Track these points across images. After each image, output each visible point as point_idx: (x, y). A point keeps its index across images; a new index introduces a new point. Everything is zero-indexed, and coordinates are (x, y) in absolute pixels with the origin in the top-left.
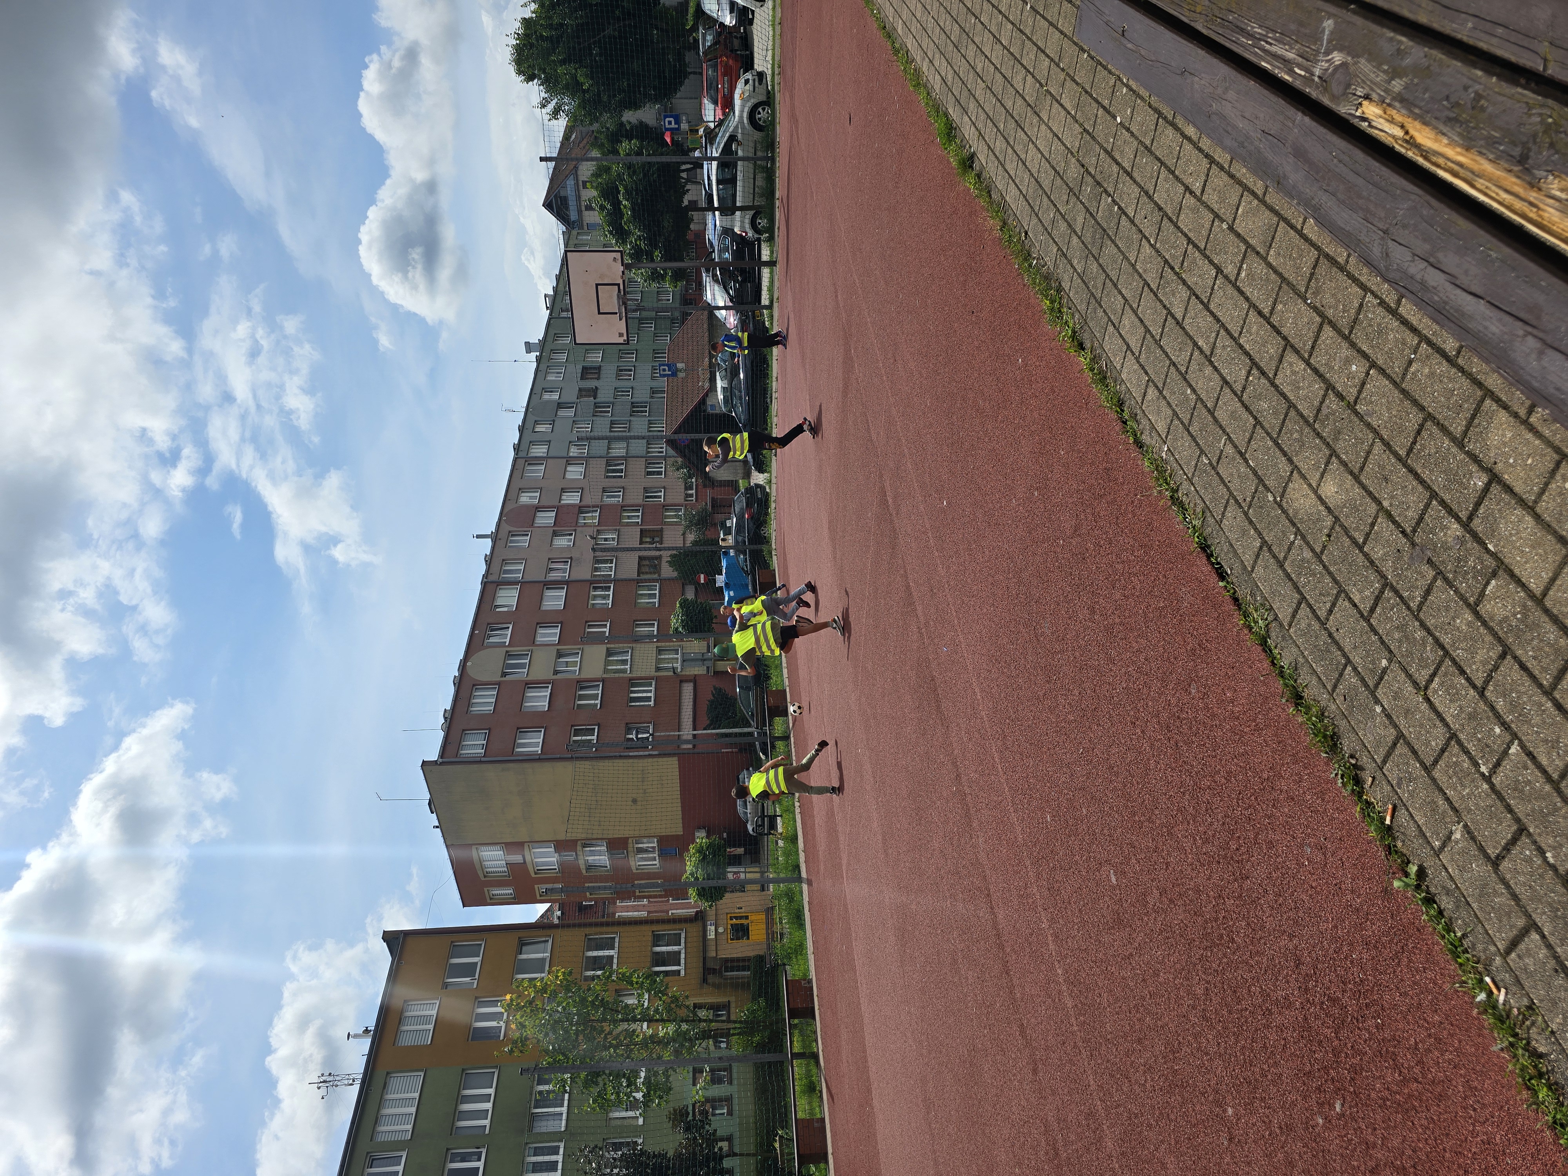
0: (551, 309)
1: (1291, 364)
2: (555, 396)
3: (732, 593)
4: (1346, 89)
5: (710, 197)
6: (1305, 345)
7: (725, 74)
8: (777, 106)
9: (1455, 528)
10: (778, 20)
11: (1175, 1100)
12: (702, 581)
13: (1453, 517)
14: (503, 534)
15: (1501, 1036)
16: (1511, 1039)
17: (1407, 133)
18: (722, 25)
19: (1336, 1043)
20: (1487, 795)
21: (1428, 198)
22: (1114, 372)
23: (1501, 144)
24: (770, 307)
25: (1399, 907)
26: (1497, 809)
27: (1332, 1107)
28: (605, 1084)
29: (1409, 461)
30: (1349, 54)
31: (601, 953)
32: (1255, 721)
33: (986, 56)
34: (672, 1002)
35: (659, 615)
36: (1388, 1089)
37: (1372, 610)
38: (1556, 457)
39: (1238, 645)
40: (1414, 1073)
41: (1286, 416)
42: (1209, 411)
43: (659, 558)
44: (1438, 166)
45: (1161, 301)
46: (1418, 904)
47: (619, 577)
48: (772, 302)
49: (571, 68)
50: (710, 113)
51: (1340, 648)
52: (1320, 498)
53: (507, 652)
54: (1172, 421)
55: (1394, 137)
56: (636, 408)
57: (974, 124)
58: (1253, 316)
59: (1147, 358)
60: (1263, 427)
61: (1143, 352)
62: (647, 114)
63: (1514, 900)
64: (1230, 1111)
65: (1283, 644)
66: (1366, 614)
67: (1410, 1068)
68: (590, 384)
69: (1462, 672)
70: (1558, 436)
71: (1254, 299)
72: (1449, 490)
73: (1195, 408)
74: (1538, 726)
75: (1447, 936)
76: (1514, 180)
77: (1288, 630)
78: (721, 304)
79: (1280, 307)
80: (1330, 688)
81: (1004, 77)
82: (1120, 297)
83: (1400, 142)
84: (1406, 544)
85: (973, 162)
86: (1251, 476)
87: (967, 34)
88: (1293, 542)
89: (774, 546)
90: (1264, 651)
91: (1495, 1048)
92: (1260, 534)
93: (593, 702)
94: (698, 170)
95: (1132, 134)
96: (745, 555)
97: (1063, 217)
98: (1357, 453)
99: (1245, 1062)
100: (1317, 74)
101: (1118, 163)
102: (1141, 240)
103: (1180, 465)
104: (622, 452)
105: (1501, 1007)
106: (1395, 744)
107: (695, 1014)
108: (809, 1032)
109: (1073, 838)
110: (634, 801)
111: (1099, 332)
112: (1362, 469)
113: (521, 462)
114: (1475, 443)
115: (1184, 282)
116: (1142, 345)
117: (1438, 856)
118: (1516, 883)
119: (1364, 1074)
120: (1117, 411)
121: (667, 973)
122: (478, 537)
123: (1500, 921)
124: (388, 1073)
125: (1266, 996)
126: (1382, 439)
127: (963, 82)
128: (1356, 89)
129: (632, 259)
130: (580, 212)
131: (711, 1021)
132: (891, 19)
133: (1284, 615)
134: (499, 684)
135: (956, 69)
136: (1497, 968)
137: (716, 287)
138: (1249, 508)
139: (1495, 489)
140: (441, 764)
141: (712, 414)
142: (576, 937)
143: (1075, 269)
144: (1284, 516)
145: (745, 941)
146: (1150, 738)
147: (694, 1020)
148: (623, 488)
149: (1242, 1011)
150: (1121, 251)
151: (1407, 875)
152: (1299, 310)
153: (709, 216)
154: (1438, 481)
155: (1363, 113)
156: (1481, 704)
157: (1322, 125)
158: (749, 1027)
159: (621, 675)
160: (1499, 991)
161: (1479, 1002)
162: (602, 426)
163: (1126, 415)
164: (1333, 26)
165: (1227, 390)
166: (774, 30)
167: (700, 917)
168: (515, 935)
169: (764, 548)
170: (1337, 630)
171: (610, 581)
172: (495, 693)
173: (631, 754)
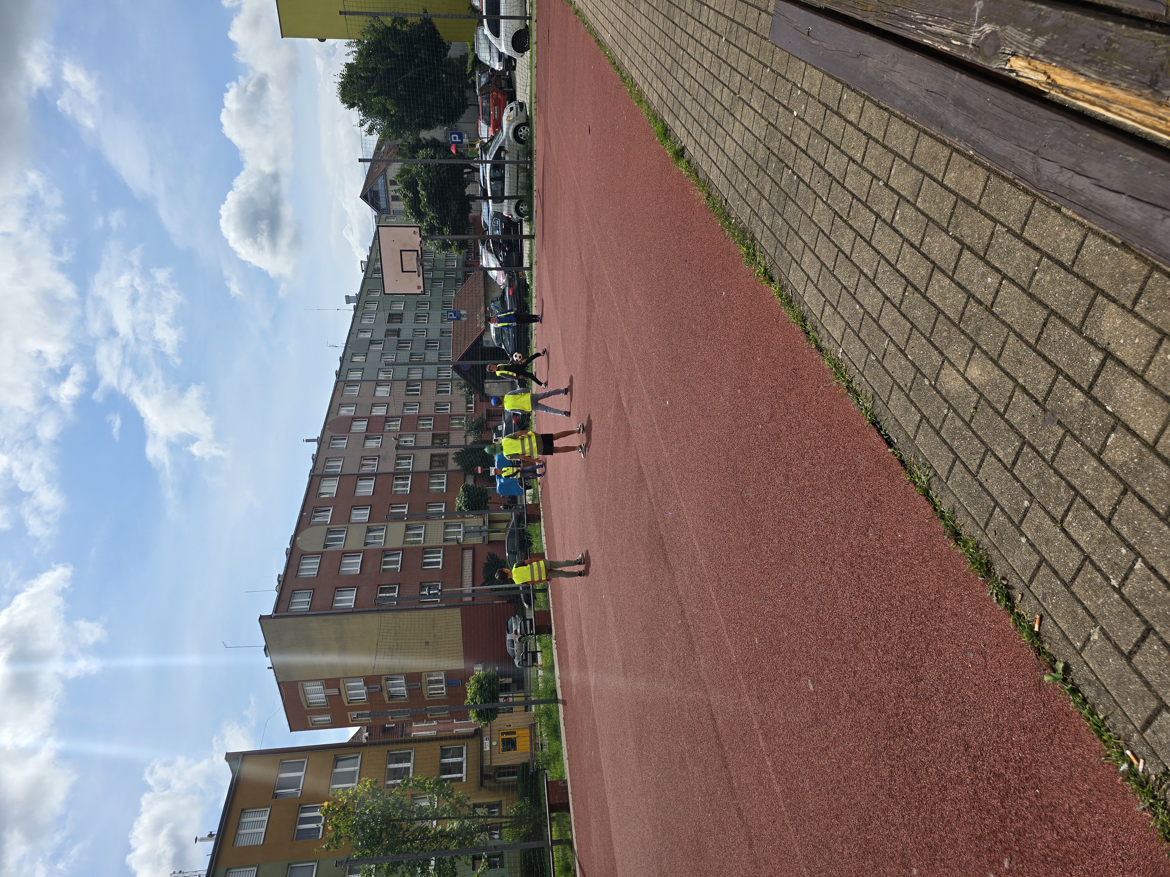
0: (366, 271)
1: (938, 281)
2: (368, 335)
4: (996, 50)
5: (485, 191)
6: (949, 266)
7: (494, 105)
8: (534, 125)
9: (1079, 395)
10: (534, 65)
11: (869, 863)
12: (480, 472)
13: (1076, 387)
14: (326, 438)
15: (1143, 798)
16: (1151, 801)
17: (1049, 77)
18: (493, 70)
19: (1002, 811)
20: (1118, 603)
21: (1071, 123)
22: (798, 296)
23: (1132, 75)
24: (530, 269)
25: (1049, 697)
26: (1127, 614)
27: (1001, 864)
28: (403, 872)
29: (1038, 347)
30: (997, 24)
31: (400, 765)
32: (922, 555)
33: (692, 77)
34: (457, 803)
35: (447, 498)
36: (1048, 847)
37: (1014, 463)
38: (1159, 336)
39: (906, 496)
40: (1070, 833)
41: (936, 319)
42: (874, 320)
43: (446, 455)
44: (1078, 99)
45: (833, 242)
46: (1066, 694)
47: (416, 470)
48: (531, 265)
49: (381, 98)
50: (484, 131)
51: (989, 494)
52: (967, 380)
53: (328, 529)
54: (845, 330)
55: (1038, 81)
56: (429, 344)
57: (684, 126)
58: (906, 247)
59: (824, 284)
60: (918, 330)
61: (820, 280)
62: (438, 133)
63: (1147, 686)
64: (915, 871)
65: (942, 494)
66: (1009, 467)
67: (1066, 829)
68: (395, 326)
69: (1092, 507)
70: (1159, 320)
71: (907, 235)
72: (1073, 367)
73: (863, 319)
74: (1157, 546)
75: (1091, 718)
76: (1144, 101)
77: (946, 483)
78: (494, 266)
79: (927, 239)
80: (982, 526)
81: (706, 90)
82: (800, 242)
83: (1043, 85)
84: (1039, 410)
85: (683, 153)
86: (910, 367)
87: (677, 63)
88: (947, 415)
90: (927, 500)
91: (1139, 809)
92: (919, 410)
93: (395, 566)
94: (476, 174)
95: (806, 123)
97: (754, 187)
98: (996, 344)
99: (926, 830)
100: (971, 42)
101: (795, 145)
102: (816, 199)
103: (853, 362)
104: (419, 377)
105: (1141, 774)
106: (1038, 567)
107: (475, 812)
108: (564, 823)
109: (777, 656)
110: (427, 643)
111: (785, 268)
112: (1000, 355)
113: (341, 384)
114: (1091, 330)
115: (851, 227)
116: (819, 275)
117: (1080, 654)
118: (1147, 673)
119: (1027, 835)
120: (801, 325)
121: (452, 780)
122: (307, 441)
123: (1136, 704)
124: (228, 870)
125: (941, 775)
126: (1015, 332)
127: (675, 97)
128: (1005, 49)
129: (427, 232)
130: (388, 202)
131: (488, 817)
132: (619, 57)
133: (942, 472)
134: (322, 553)
135: (670, 88)
136: (1135, 743)
137: (490, 255)
138: (910, 391)
139: (1110, 363)
140: (275, 617)
141: (488, 348)
142: (378, 754)
143: (765, 224)
144: (938, 395)
145: (512, 752)
146: (837, 574)
147: (472, 817)
148: (419, 403)
149: (921, 788)
150: (800, 208)
151: (1055, 671)
152: (943, 240)
153: (484, 205)
154: (1062, 360)
155: (1011, 66)
156: (1109, 531)
157: (977, 79)
158: (517, 821)
159: (417, 545)
160: (1138, 761)
161: (1123, 771)
162: (404, 356)
163: (809, 327)
164: (982, 5)
165: (888, 304)
166: (531, 72)
167: (478, 734)
168: (332, 753)
170: (986, 480)
171: (409, 473)
172: (319, 561)
173: (424, 606)
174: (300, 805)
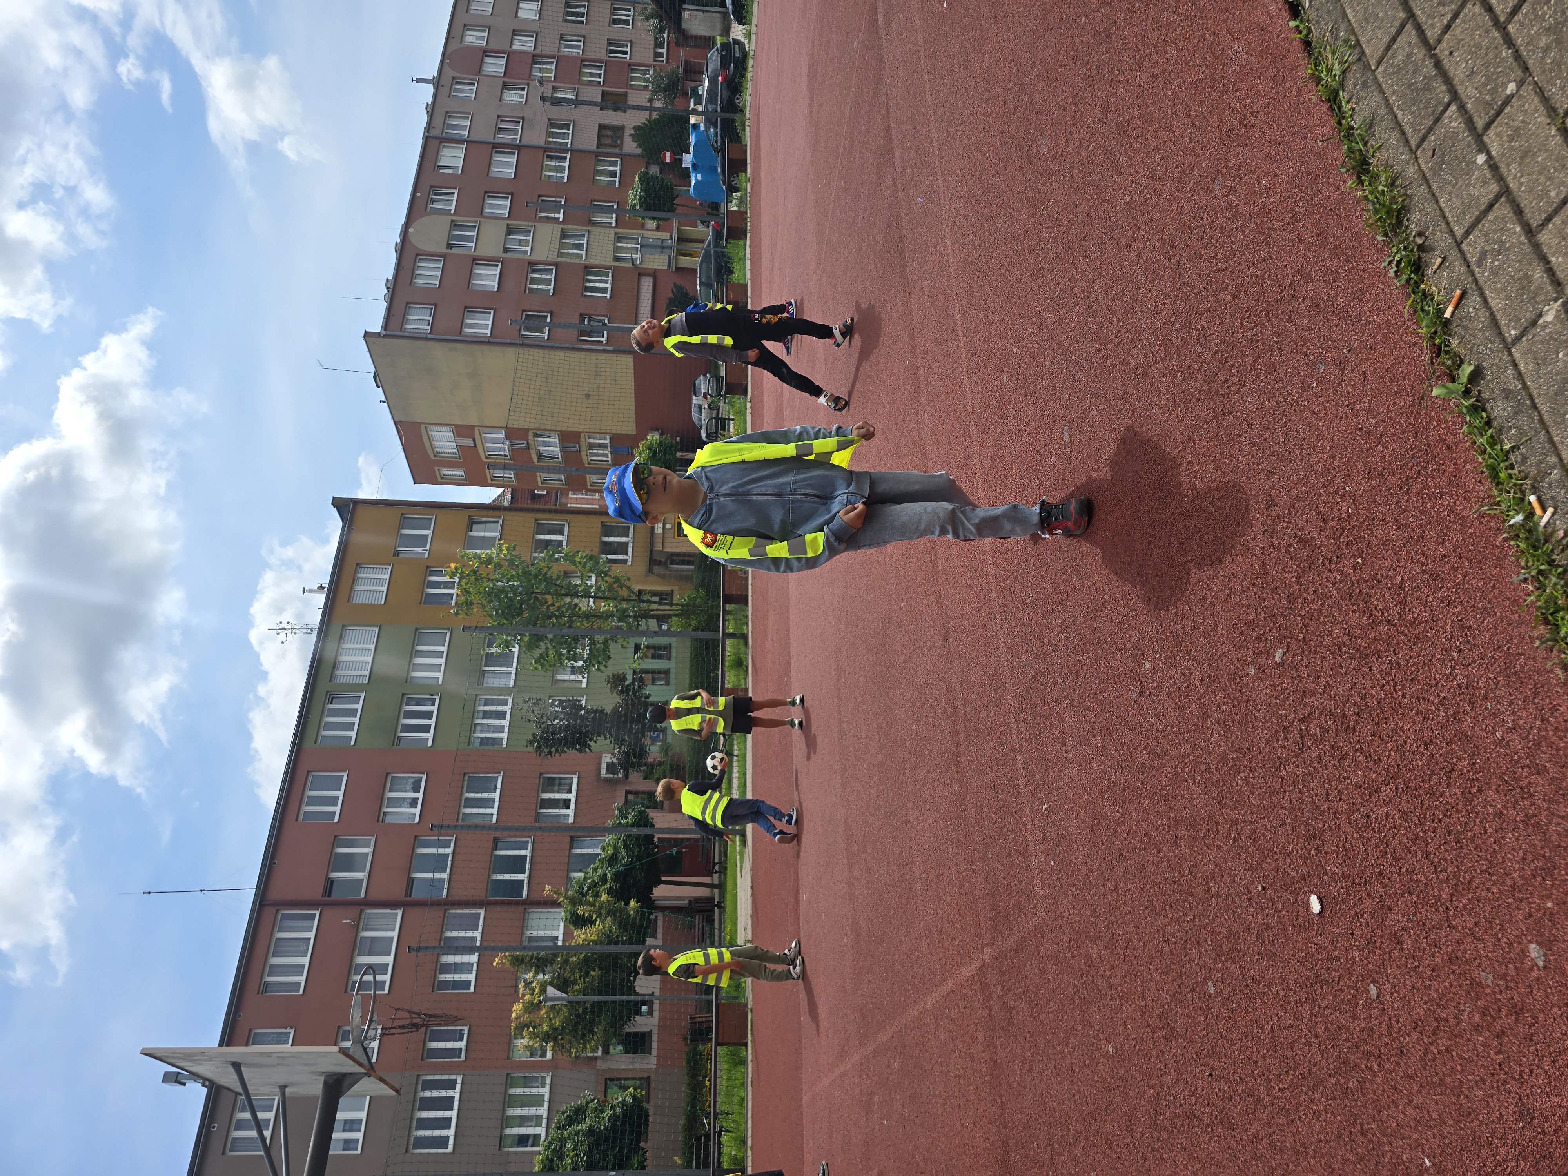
3: (699, 177)
11: (1088, 657)
12: (668, 160)
14: (446, 81)
15: (1530, 564)
16: (1542, 566)
19: (1296, 587)
25: (1429, 421)
27: (1270, 654)
28: (547, 648)
31: (550, 537)
34: (614, 583)
35: (619, 196)
36: (1348, 634)
37: (1515, 11)
40: (1389, 615)
43: (622, 128)
46: (1461, 413)
47: (576, 146)
51: (1447, 81)
53: (452, 221)
64: (1147, 665)
65: (1361, 94)
67: (1385, 610)
75: (1489, 450)
77: (1374, 71)
80: (1414, 144)
89: (748, 116)
90: (1331, 109)
91: (1517, 578)
93: (545, 287)
96: (716, 127)
99: (1176, 615)
105: (1541, 529)
106: (1491, 205)
108: (740, 616)
109: (1029, 397)
110: (588, 396)
117: (1509, 350)
119: (1322, 619)
121: (614, 561)
122: (419, 80)
124: (344, 626)
133: (1374, 51)
134: (444, 256)
136: (1550, 484)
140: (385, 336)
142: (524, 522)
148: (584, 37)
149: (1186, 562)
151: (1454, 379)
158: (686, 611)
159: (577, 261)
160: (1544, 511)
161: (1512, 526)
168: (465, 514)
169: (737, 117)
170: (1451, 53)
171: (566, 151)
172: (441, 266)
173: (584, 347)
174: (428, 567)
